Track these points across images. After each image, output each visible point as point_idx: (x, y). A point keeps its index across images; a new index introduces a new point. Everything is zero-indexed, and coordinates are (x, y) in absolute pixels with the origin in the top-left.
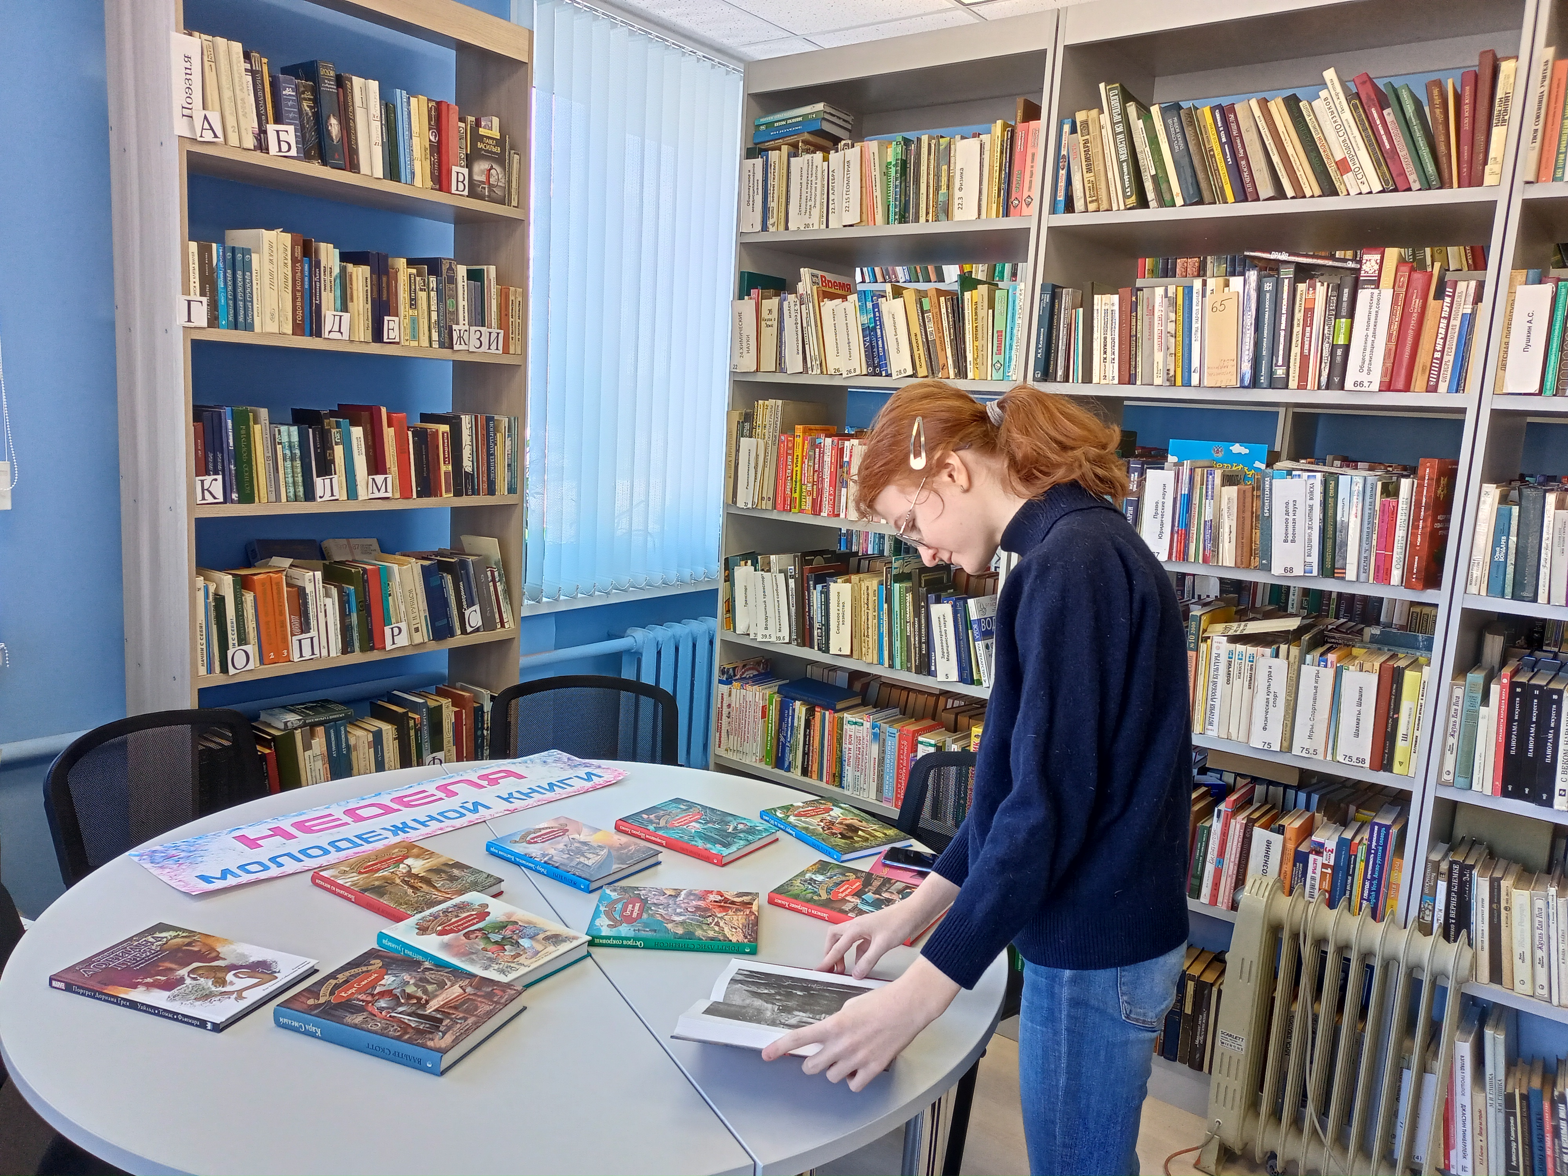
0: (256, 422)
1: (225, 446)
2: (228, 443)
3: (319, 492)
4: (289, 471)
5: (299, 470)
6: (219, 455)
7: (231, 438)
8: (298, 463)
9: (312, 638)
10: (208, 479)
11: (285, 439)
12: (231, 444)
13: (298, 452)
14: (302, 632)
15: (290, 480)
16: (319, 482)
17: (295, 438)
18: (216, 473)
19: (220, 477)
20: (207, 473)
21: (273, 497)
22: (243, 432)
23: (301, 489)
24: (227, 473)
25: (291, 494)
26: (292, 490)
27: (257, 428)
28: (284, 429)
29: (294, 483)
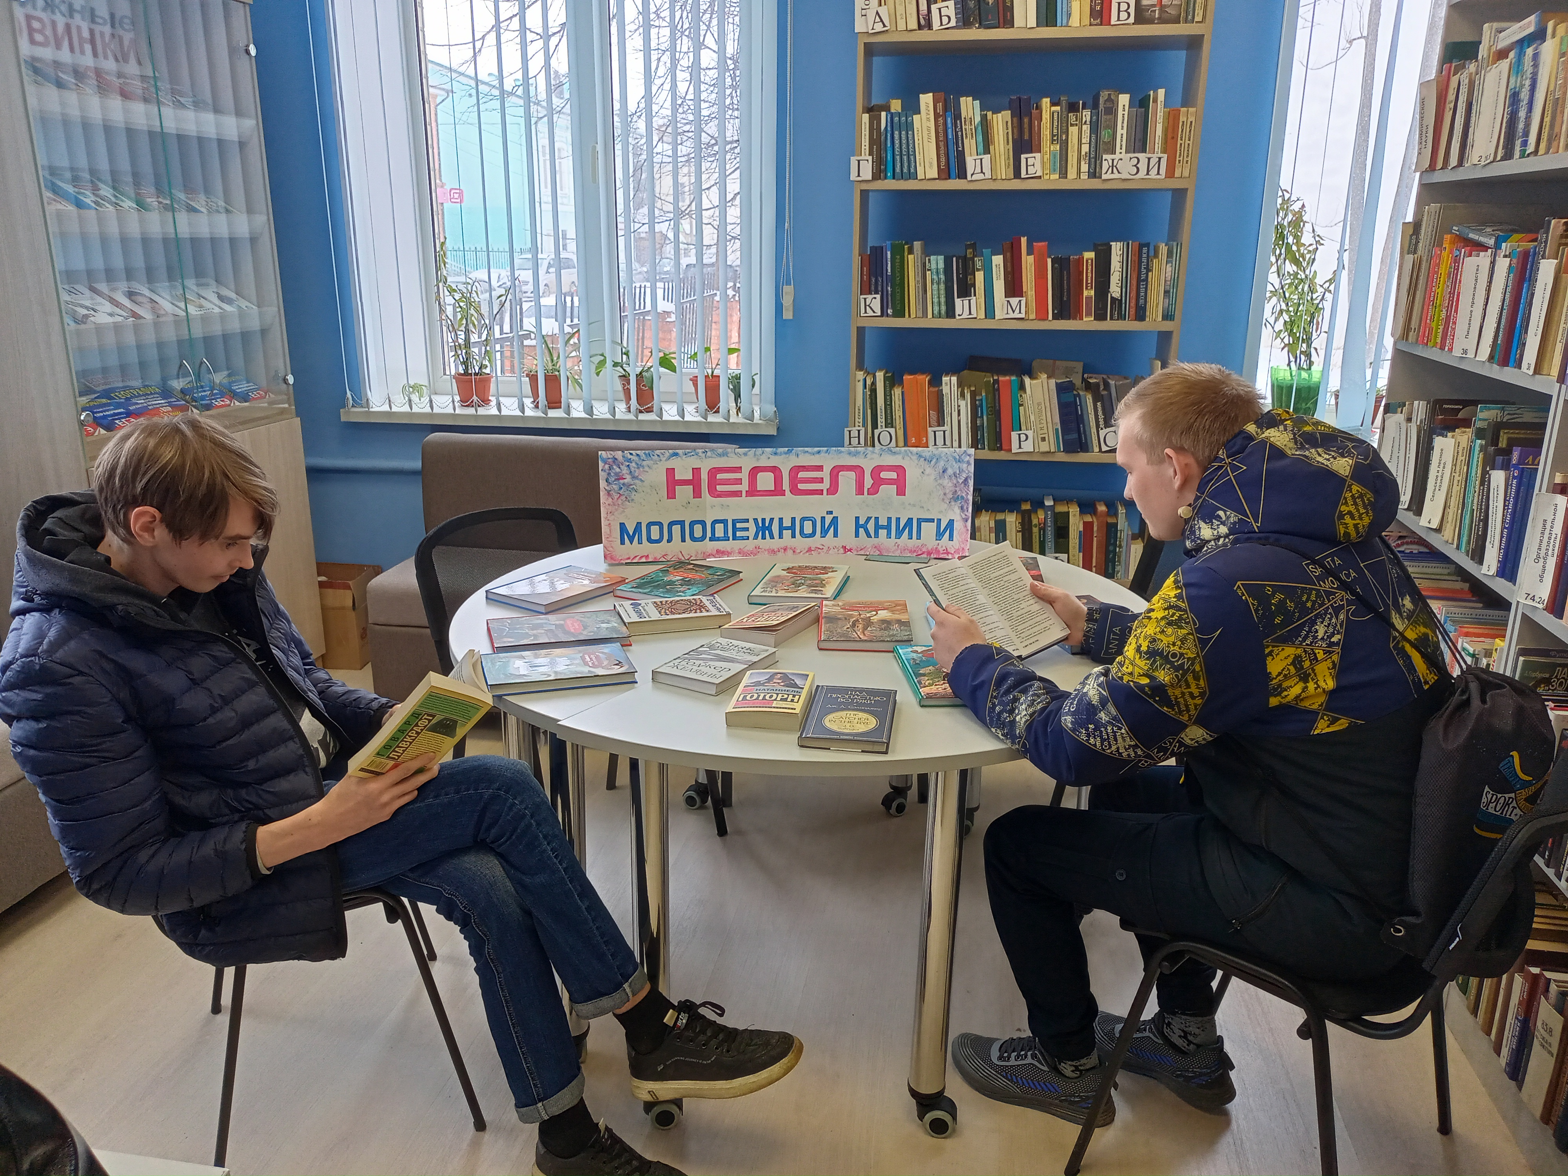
0: (911, 252)
1: (884, 272)
2: (887, 270)
3: (958, 310)
4: (935, 292)
5: (942, 292)
6: (880, 279)
7: (889, 265)
8: (942, 286)
9: (944, 432)
10: (869, 297)
11: (933, 266)
12: (889, 270)
13: (942, 277)
14: (939, 425)
15: (936, 300)
16: (958, 302)
17: (941, 265)
18: (876, 293)
19: (878, 296)
20: (870, 293)
21: (920, 314)
22: (898, 261)
23: (943, 308)
24: (885, 293)
25: (936, 312)
26: (936, 308)
27: (911, 257)
28: (932, 258)
29: (939, 303)
